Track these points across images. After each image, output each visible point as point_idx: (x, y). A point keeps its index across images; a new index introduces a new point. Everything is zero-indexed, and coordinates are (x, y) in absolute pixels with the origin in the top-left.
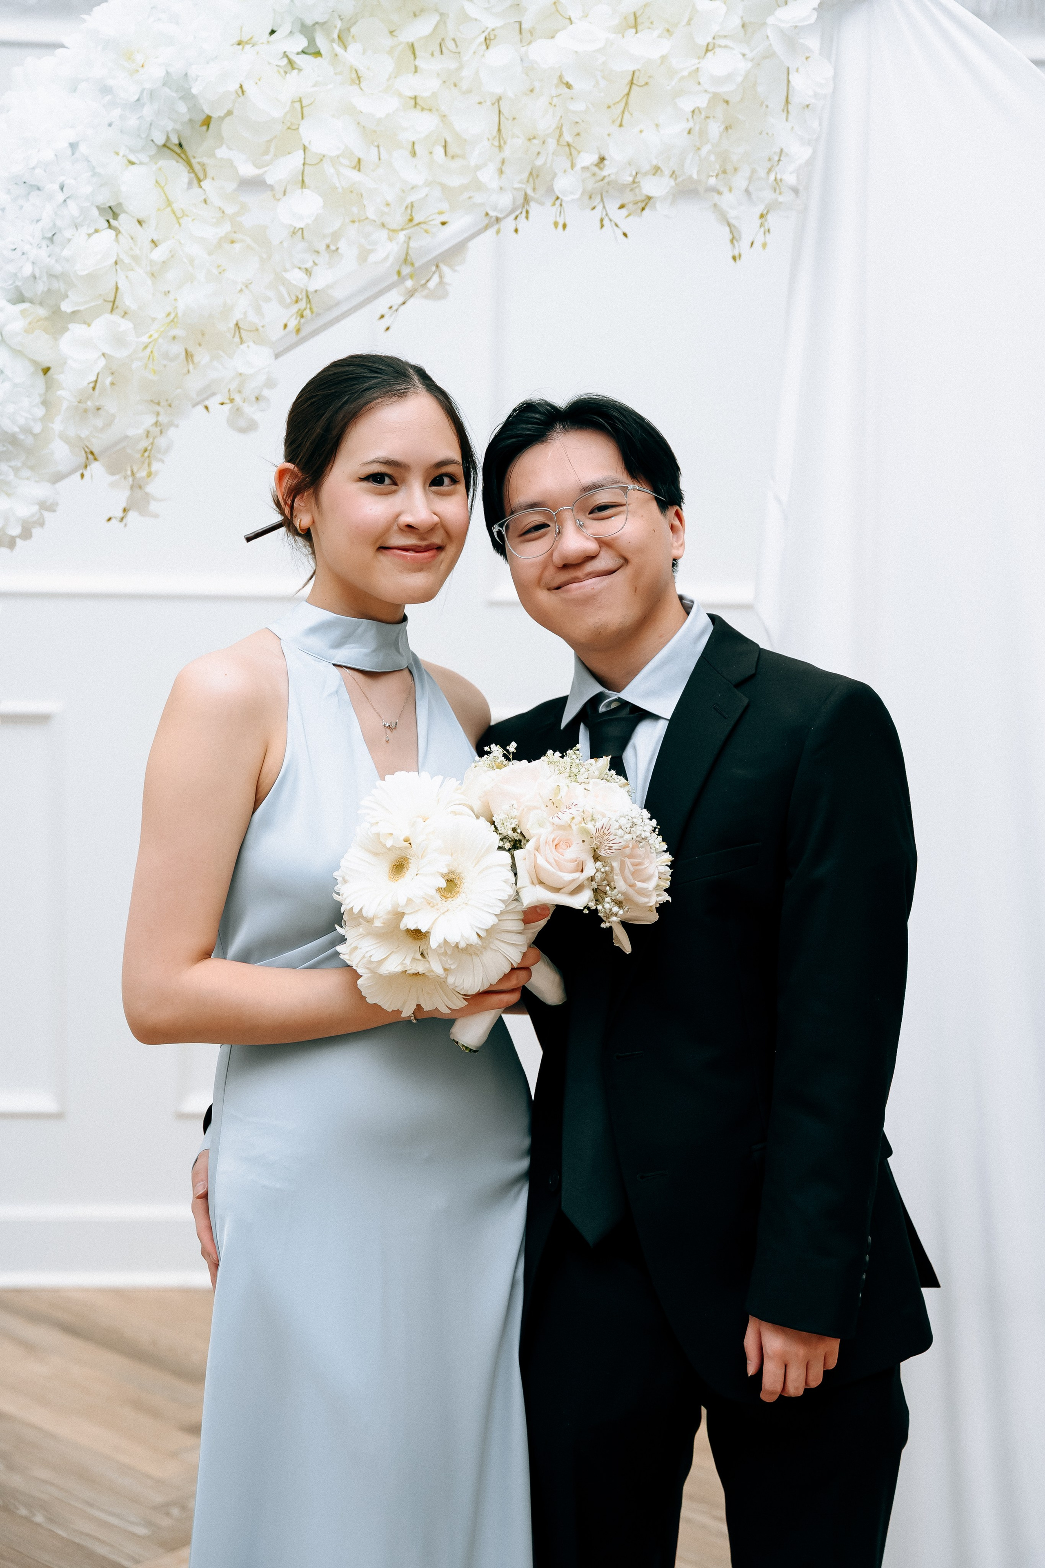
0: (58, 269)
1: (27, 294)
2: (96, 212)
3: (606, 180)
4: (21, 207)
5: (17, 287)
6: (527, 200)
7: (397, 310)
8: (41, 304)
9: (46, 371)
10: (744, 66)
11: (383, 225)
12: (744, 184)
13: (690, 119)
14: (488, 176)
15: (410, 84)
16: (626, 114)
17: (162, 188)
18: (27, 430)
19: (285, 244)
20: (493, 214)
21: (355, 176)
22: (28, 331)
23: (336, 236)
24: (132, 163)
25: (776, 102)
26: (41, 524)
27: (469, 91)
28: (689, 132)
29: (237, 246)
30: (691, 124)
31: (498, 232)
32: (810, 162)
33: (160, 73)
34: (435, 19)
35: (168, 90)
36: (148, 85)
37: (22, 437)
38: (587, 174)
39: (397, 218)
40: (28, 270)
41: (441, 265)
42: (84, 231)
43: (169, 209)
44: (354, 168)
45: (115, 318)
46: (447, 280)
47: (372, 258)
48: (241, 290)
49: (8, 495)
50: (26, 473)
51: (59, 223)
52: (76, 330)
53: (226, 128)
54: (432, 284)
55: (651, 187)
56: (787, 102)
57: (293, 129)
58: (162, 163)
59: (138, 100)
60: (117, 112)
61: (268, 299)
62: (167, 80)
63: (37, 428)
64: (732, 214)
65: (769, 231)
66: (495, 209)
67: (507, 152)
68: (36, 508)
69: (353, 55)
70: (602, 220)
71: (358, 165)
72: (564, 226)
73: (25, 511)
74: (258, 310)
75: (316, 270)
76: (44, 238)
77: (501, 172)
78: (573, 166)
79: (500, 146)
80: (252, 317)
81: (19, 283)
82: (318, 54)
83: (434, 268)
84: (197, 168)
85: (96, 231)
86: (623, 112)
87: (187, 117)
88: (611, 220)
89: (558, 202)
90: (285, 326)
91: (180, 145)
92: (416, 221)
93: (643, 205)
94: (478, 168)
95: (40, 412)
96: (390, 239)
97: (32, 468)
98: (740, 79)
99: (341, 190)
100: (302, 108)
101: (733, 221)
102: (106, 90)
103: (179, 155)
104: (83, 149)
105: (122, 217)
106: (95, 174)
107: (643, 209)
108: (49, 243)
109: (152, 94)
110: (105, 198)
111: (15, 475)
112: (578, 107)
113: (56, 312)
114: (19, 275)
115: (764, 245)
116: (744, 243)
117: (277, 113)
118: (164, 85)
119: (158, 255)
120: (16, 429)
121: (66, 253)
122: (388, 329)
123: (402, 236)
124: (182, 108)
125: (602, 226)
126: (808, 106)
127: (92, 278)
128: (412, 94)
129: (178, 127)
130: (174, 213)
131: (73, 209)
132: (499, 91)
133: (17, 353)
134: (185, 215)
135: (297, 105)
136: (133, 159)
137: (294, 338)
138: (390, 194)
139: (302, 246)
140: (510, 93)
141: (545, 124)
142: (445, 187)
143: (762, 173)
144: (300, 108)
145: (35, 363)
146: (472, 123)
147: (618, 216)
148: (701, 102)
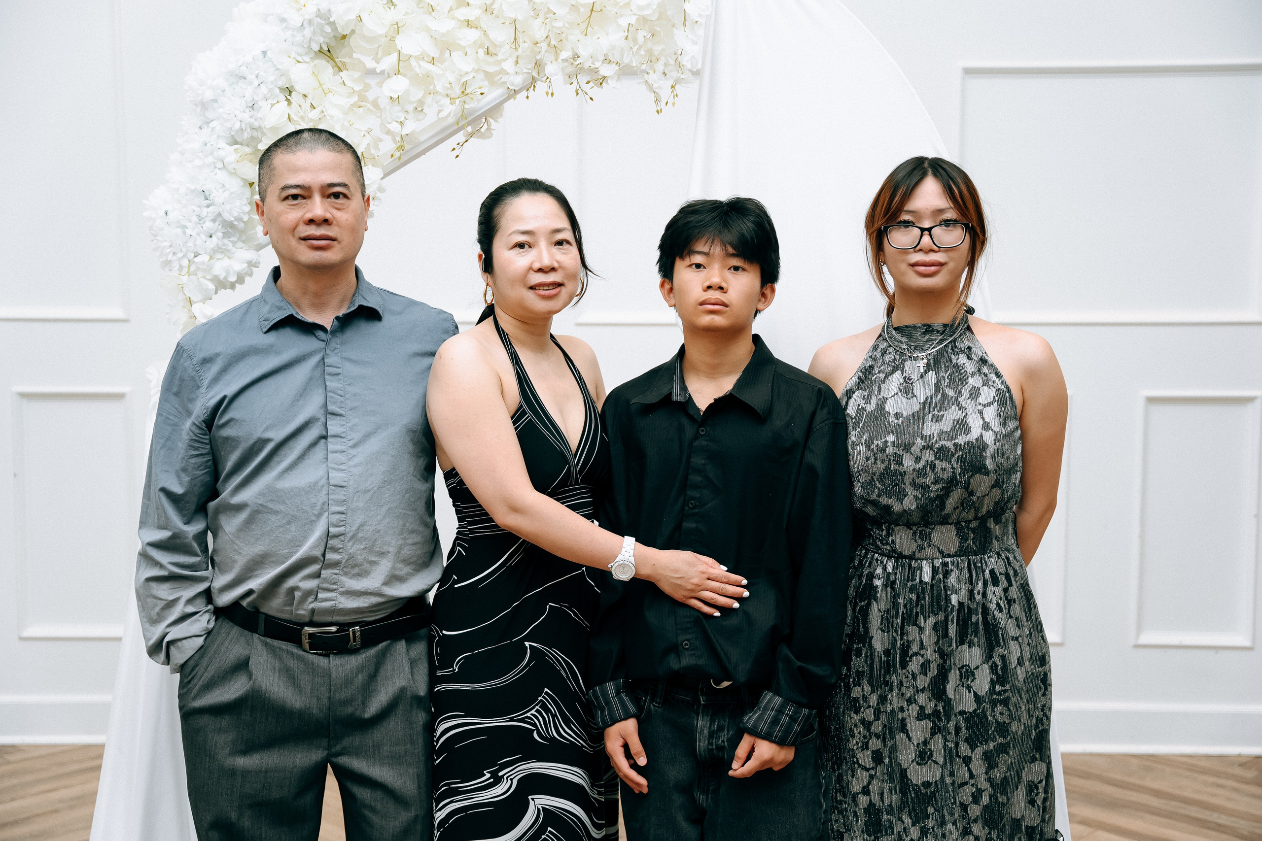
0: (256, 124)
1: (239, 139)
2: (278, 91)
3: (579, 66)
4: (234, 89)
5: (232, 136)
6: (534, 80)
7: (462, 145)
8: (248, 146)
9: (251, 184)
11: (447, 95)
12: (662, 68)
13: (626, 32)
14: (508, 66)
15: (463, 13)
16: (589, 29)
17: (316, 76)
18: (239, 219)
19: (387, 108)
20: (511, 87)
21: (430, 67)
22: (239, 161)
23: (421, 102)
24: (299, 62)
25: (678, 21)
26: (251, 275)
27: (497, 16)
28: (626, 39)
29: (361, 109)
30: (626, 34)
31: (517, 99)
32: (701, 57)
33: (315, 10)
35: (318, 19)
36: (307, 17)
37: (236, 223)
38: (566, 64)
39: (458, 90)
40: (238, 126)
41: (488, 118)
42: (270, 102)
43: (320, 89)
44: (430, 63)
46: (492, 126)
47: (441, 115)
48: (364, 136)
49: (229, 258)
50: (240, 244)
51: (256, 98)
53: (353, 41)
54: (483, 130)
55: (606, 70)
56: (685, 20)
57: (392, 40)
58: (317, 61)
59: (302, 25)
60: (290, 32)
61: (381, 140)
62: (319, 14)
63: (246, 218)
64: (655, 85)
65: (677, 95)
66: (513, 85)
67: (520, 50)
68: (246, 265)
70: (577, 91)
71: (433, 61)
72: (552, 94)
73: (239, 266)
74: (377, 147)
75: (407, 122)
76: (247, 107)
77: (517, 62)
78: (556, 59)
79: (516, 48)
80: (373, 151)
81: (233, 133)
83: (484, 121)
84: (340, 64)
85: (278, 102)
86: (587, 27)
87: (332, 35)
88: (582, 91)
89: (548, 80)
90: (392, 156)
91: (329, 51)
92: (466, 92)
93: (601, 81)
94: (504, 60)
96: (452, 104)
97: (244, 242)
98: (654, 7)
99: (421, 75)
100: (398, 28)
101: (655, 90)
102: (283, 20)
103: (328, 57)
104: (269, 54)
105: (293, 94)
106: (277, 69)
107: (601, 84)
108: (251, 110)
109: (310, 22)
110: (283, 83)
111: (233, 246)
112: (559, 24)
114: (233, 129)
115: (674, 104)
116: (663, 103)
117: (381, 31)
118: (316, 17)
119: (313, 115)
120: (233, 219)
121: (259, 115)
122: (457, 156)
123: (457, 101)
124: (328, 29)
125: (577, 94)
126: (696, 22)
128: (467, 19)
129: (327, 40)
130: (324, 90)
131: (264, 89)
132: (513, 16)
133: (233, 173)
134: (330, 91)
135: (396, 26)
136: (299, 59)
137: (398, 163)
138: (451, 78)
139: (398, 108)
140: (520, 17)
141: (540, 34)
142: (486, 72)
143: (672, 62)
144: (397, 28)
145: (244, 180)
146: (501, 35)
147: (586, 88)
148: (633, 21)
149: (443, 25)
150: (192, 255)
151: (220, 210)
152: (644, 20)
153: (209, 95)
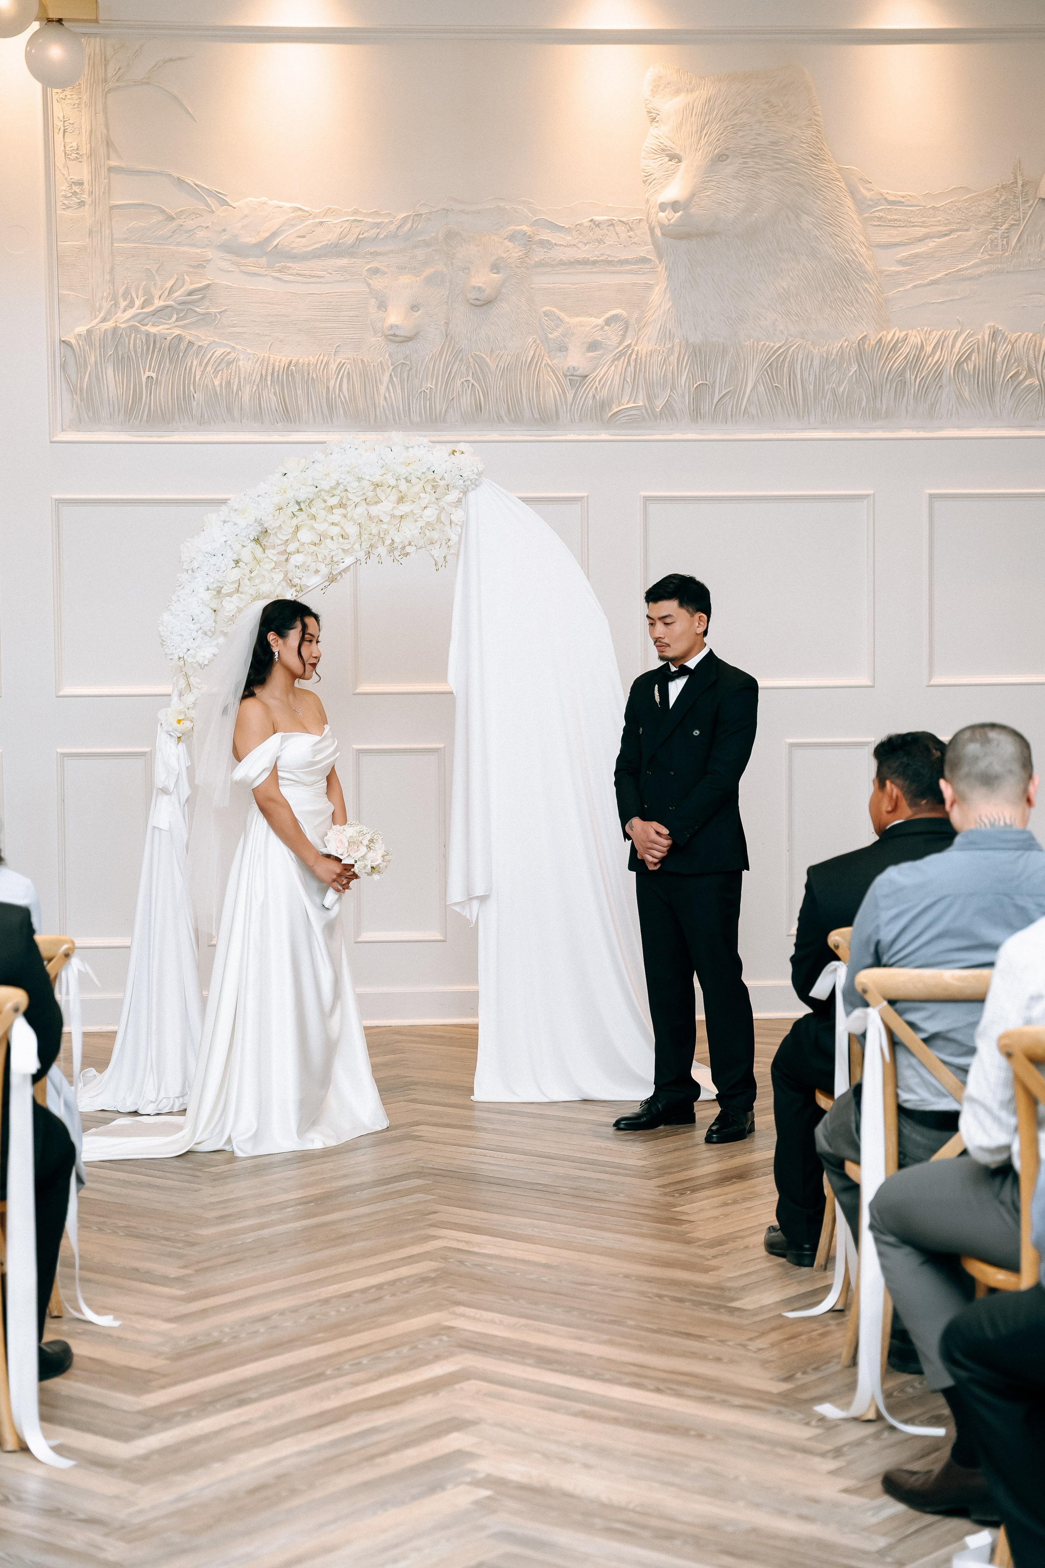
0: (220, 579)
1: (210, 587)
2: (232, 562)
3: (395, 547)
5: (208, 586)
6: (369, 553)
8: (215, 590)
9: (215, 611)
10: (436, 512)
11: (324, 563)
12: (438, 547)
13: (420, 528)
14: (357, 546)
15: (331, 518)
17: (253, 553)
21: (315, 548)
22: (211, 599)
23: (308, 566)
24: (244, 546)
25: (447, 523)
27: (350, 520)
28: (420, 533)
30: (420, 531)
31: (360, 564)
32: (460, 542)
33: (252, 518)
34: (339, 498)
35: (255, 524)
36: (250, 523)
38: (388, 546)
39: (328, 560)
40: (212, 580)
41: (342, 572)
42: (229, 568)
43: (255, 559)
45: (240, 595)
46: (343, 577)
51: (220, 566)
52: (228, 599)
53: (273, 534)
54: (338, 578)
55: (408, 549)
56: (451, 523)
58: (253, 546)
59: (246, 526)
60: (240, 530)
62: (255, 521)
63: (213, 630)
64: (435, 556)
67: (363, 540)
69: (313, 511)
70: (393, 559)
71: (315, 544)
72: (382, 563)
73: (209, 656)
77: (361, 545)
78: (384, 543)
79: (361, 537)
81: (208, 584)
82: (301, 510)
84: (263, 546)
85: (233, 567)
86: (399, 527)
87: (260, 531)
88: (396, 559)
89: (379, 555)
91: (258, 539)
92: (334, 561)
93: (407, 554)
94: (354, 544)
95: (214, 624)
96: (326, 567)
98: (435, 517)
99: (310, 553)
101: (436, 559)
102: (235, 524)
103: (258, 543)
104: (229, 543)
105: (241, 563)
106: (233, 550)
107: (407, 556)
108: (219, 572)
109: (251, 525)
110: (235, 557)
112: (385, 526)
113: (219, 592)
115: (445, 566)
116: (440, 565)
117: (291, 530)
119: (252, 575)
121: (224, 575)
123: (330, 566)
124: (259, 528)
126: (457, 524)
127: (233, 583)
128: (332, 521)
129: (258, 534)
130: (257, 560)
131: (226, 561)
132: (360, 520)
133: (208, 606)
134: (260, 561)
138: (326, 552)
139: (299, 570)
140: (363, 522)
141: (374, 531)
142: (343, 549)
143: (444, 544)
144: (297, 528)
145: (212, 609)
146: (352, 530)
147: (399, 558)
148: (424, 524)
149: (321, 527)
150: (186, 650)
151: (202, 625)
152: (428, 523)
153: (195, 565)
